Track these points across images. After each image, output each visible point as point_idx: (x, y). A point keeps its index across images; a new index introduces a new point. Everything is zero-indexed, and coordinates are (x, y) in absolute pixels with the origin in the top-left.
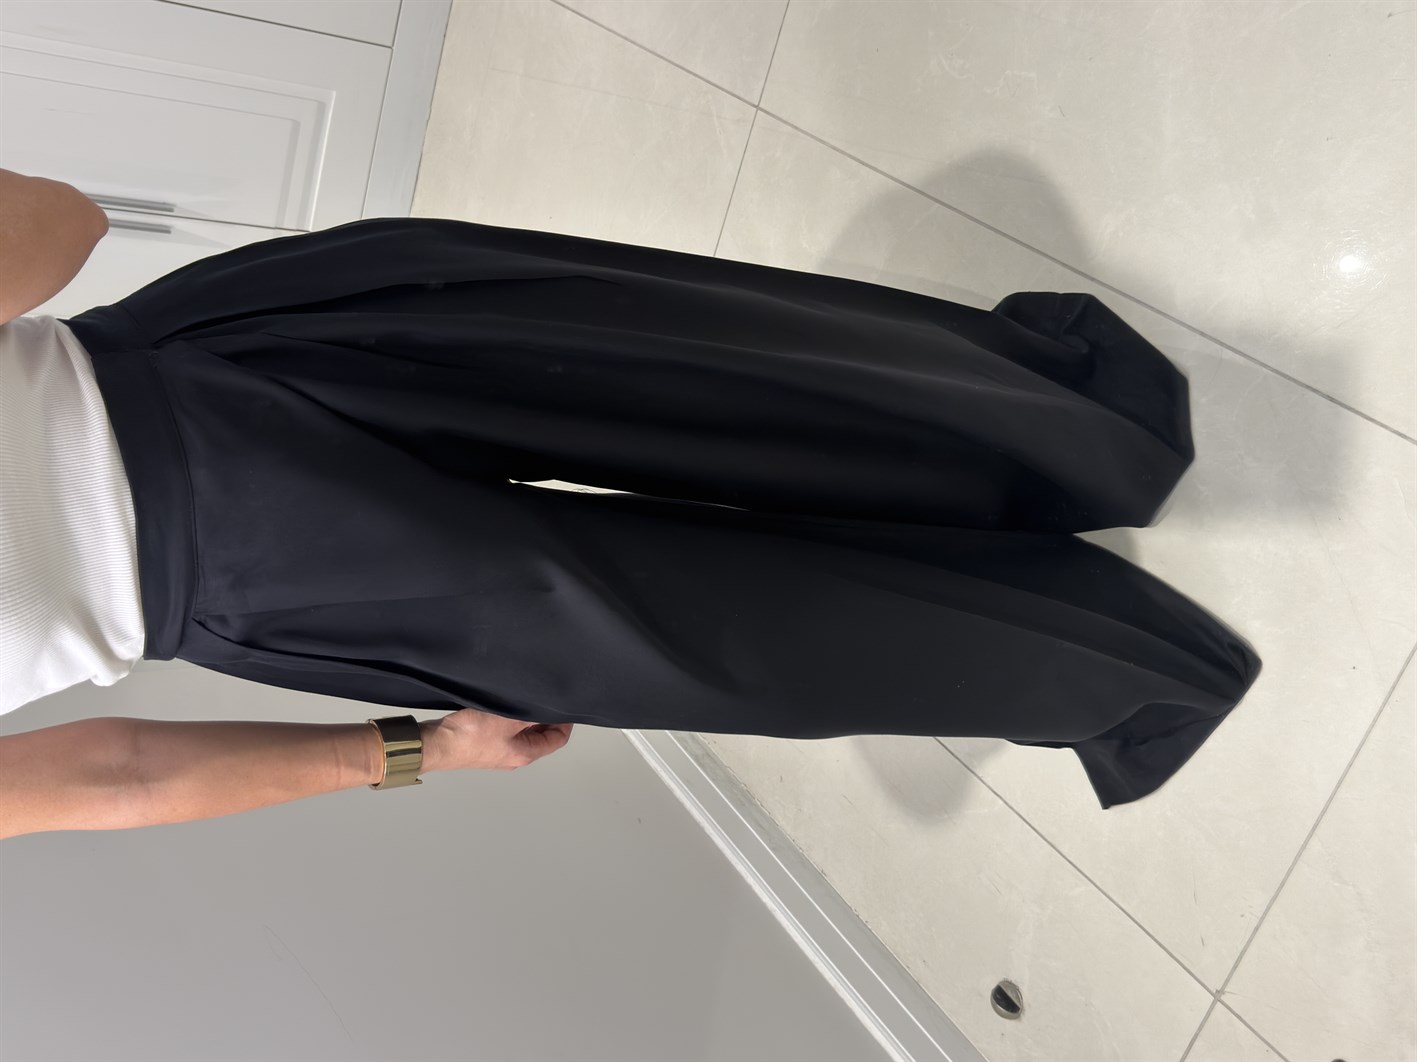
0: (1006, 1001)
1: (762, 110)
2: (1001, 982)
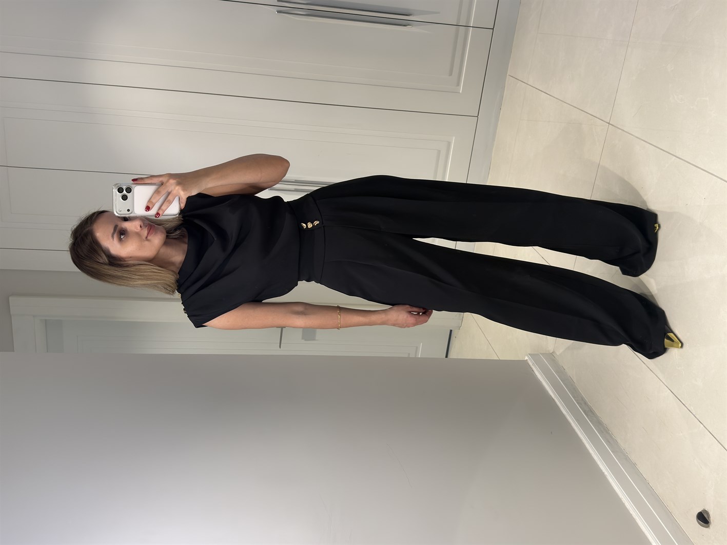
0: (703, 518)
1: (611, 124)
2: (702, 510)
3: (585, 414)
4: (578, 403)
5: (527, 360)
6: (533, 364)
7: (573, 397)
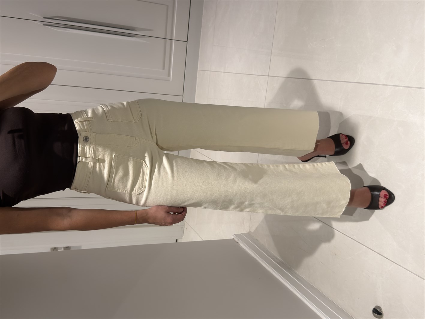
0: (377, 312)
1: (270, 76)
2: (375, 307)
3: (278, 264)
4: (272, 259)
5: (233, 238)
6: (238, 240)
7: (268, 255)
